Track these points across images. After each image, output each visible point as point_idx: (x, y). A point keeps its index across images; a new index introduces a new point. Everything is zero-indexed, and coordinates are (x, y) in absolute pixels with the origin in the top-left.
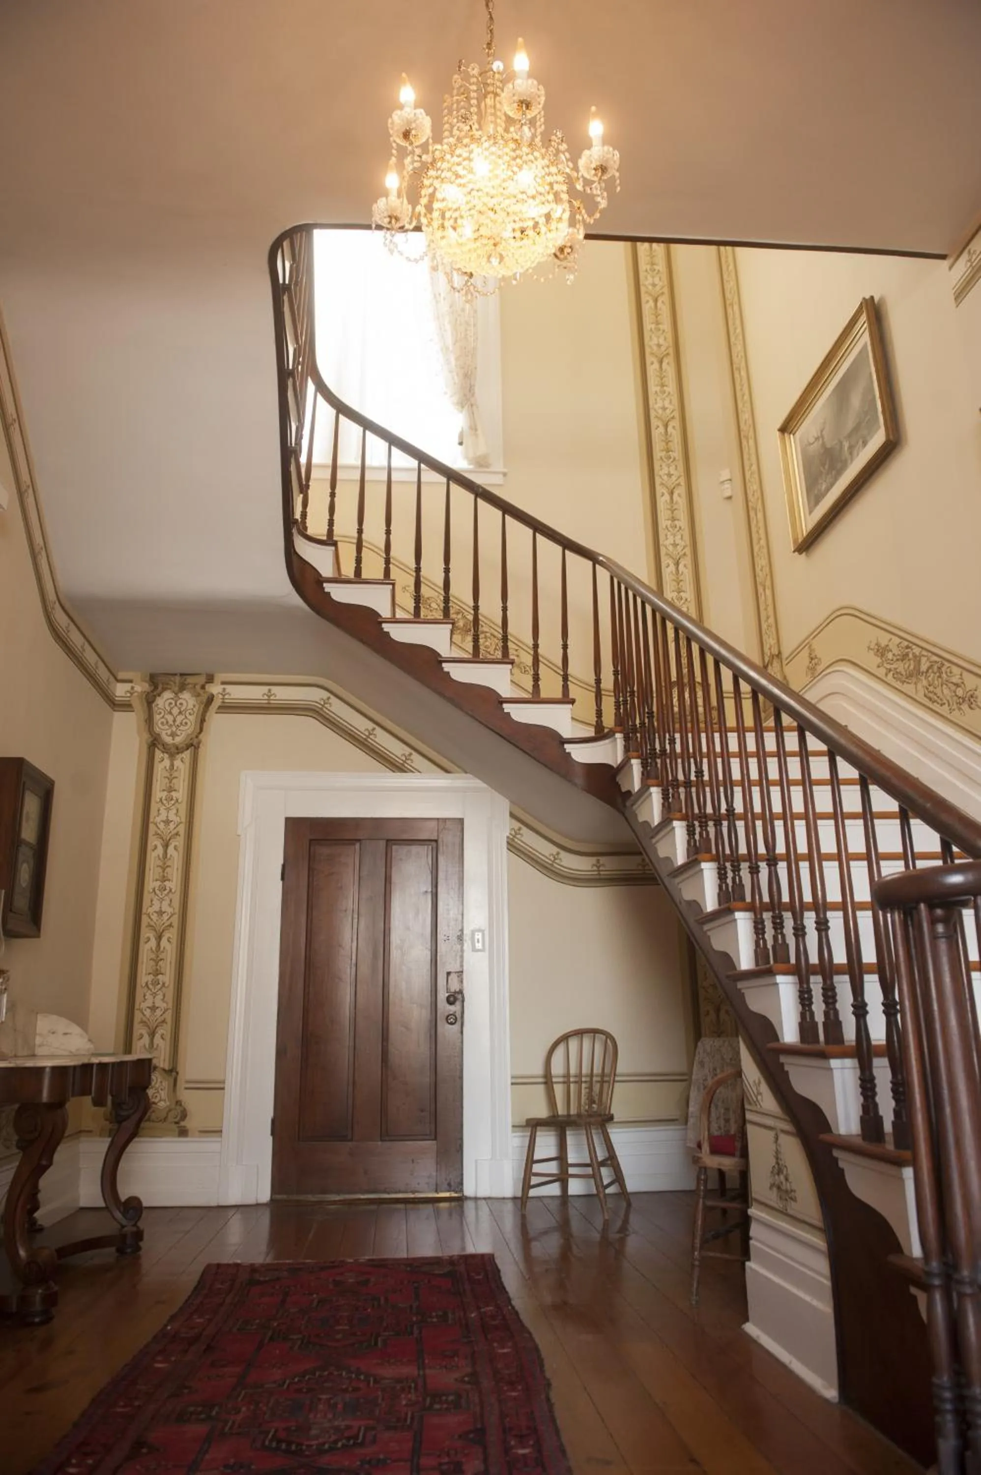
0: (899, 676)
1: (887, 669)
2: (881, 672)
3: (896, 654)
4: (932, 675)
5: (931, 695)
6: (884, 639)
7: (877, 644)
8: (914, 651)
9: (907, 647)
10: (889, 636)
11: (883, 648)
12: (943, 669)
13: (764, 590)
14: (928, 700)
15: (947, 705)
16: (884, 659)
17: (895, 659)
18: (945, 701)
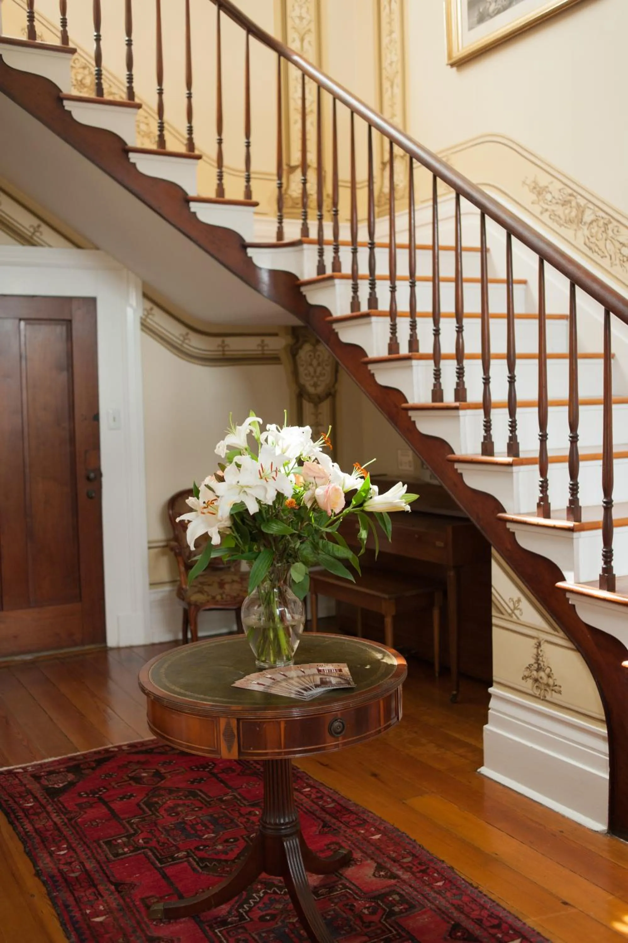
0: (557, 219)
1: (543, 208)
2: (536, 210)
3: (556, 196)
4: (596, 229)
5: (591, 245)
6: (544, 180)
7: (534, 182)
8: (579, 201)
9: (571, 195)
10: (551, 179)
11: (541, 188)
12: (610, 226)
13: (392, 86)
14: (588, 249)
15: (609, 257)
16: (540, 198)
17: (554, 201)
18: (607, 254)
